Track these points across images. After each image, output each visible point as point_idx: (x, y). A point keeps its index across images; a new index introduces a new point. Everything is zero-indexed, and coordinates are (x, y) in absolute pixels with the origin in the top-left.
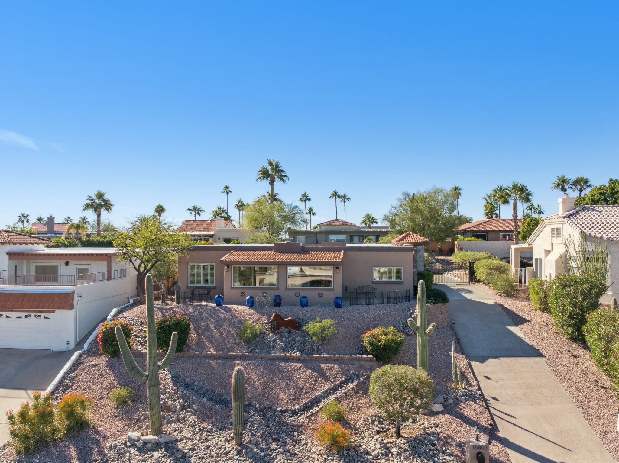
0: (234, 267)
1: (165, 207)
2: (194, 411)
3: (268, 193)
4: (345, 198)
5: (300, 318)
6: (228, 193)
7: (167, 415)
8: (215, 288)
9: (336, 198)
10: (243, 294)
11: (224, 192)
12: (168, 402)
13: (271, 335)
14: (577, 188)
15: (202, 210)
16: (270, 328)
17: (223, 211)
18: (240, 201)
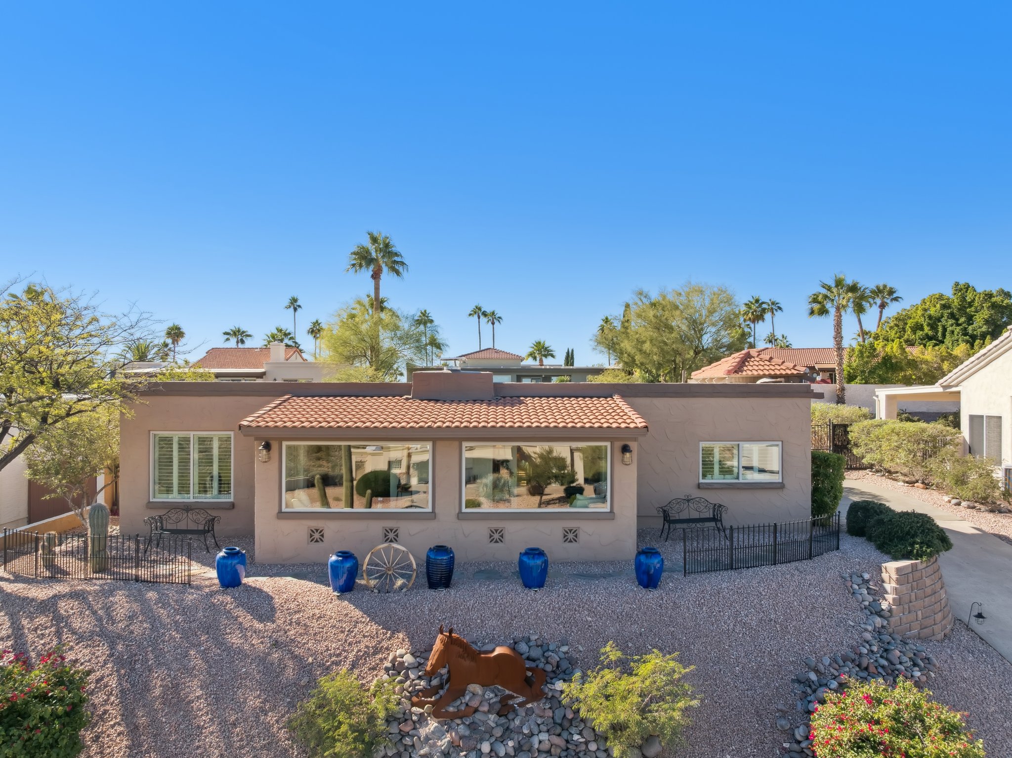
0: (289, 447)
1: (184, 329)
3: (368, 296)
4: (493, 318)
5: (533, 638)
6: (295, 310)
8: (232, 506)
9: (479, 318)
10: (317, 536)
11: (288, 307)
13: (433, 724)
14: (875, 303)
15: (249, 336)
16: (426, 692)
17: (286, 335)
18: (317, 323)
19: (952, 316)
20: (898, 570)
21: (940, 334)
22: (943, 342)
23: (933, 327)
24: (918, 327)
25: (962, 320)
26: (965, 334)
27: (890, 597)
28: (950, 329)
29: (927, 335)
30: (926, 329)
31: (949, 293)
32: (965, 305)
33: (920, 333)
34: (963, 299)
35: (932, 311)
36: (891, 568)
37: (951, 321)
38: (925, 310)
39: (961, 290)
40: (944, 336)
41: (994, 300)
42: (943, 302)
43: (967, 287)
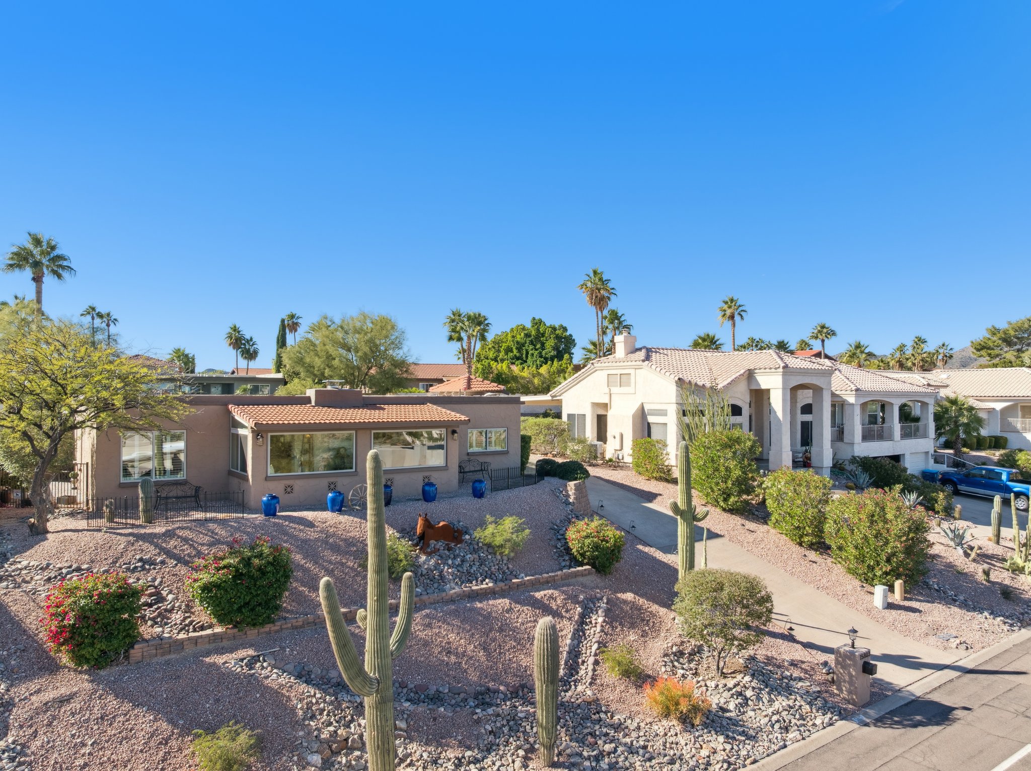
0: (271, 436)
2: (405, 734)
4: (109, 319)
7: (355, 760)
8: (186, 482)
9: (93, 318)
10: (289, 489)
12: (335, 732)
19: (532, 343)
20: (575, 484)
21: (524, 356)
22: (526, 362)
23: (519, 349)
24: (509, 350)
25: (538, 346)
26: (541, 357)
27: (572, 497)
28: (530, 352)
29: (515, 355)
30: (515, 351)
31: (528, 325)
32: (540, 335)
33: (510, 354)
34: (538, 330)
35: (518, 338)
36: (571, 485)
37: (531, 347)
38: (513, 337)
39: (536, 324)
40: (527, 357)
41: (557, 332)
42: (526, 332)
43: (540, 321)
